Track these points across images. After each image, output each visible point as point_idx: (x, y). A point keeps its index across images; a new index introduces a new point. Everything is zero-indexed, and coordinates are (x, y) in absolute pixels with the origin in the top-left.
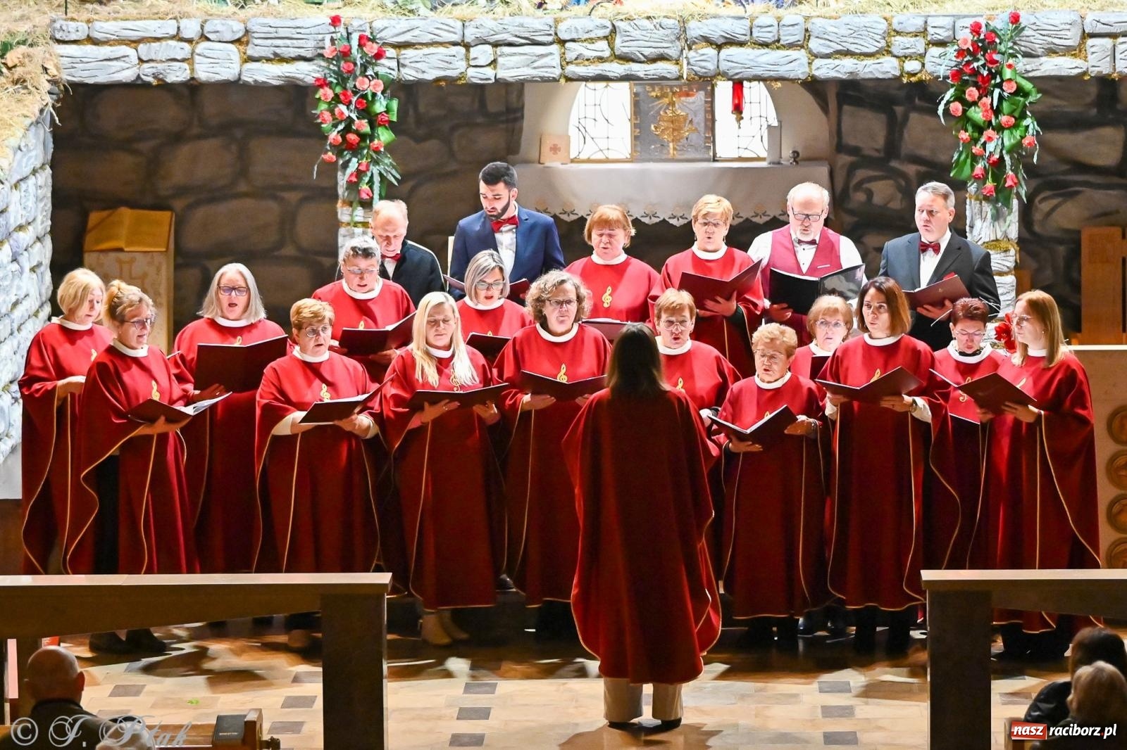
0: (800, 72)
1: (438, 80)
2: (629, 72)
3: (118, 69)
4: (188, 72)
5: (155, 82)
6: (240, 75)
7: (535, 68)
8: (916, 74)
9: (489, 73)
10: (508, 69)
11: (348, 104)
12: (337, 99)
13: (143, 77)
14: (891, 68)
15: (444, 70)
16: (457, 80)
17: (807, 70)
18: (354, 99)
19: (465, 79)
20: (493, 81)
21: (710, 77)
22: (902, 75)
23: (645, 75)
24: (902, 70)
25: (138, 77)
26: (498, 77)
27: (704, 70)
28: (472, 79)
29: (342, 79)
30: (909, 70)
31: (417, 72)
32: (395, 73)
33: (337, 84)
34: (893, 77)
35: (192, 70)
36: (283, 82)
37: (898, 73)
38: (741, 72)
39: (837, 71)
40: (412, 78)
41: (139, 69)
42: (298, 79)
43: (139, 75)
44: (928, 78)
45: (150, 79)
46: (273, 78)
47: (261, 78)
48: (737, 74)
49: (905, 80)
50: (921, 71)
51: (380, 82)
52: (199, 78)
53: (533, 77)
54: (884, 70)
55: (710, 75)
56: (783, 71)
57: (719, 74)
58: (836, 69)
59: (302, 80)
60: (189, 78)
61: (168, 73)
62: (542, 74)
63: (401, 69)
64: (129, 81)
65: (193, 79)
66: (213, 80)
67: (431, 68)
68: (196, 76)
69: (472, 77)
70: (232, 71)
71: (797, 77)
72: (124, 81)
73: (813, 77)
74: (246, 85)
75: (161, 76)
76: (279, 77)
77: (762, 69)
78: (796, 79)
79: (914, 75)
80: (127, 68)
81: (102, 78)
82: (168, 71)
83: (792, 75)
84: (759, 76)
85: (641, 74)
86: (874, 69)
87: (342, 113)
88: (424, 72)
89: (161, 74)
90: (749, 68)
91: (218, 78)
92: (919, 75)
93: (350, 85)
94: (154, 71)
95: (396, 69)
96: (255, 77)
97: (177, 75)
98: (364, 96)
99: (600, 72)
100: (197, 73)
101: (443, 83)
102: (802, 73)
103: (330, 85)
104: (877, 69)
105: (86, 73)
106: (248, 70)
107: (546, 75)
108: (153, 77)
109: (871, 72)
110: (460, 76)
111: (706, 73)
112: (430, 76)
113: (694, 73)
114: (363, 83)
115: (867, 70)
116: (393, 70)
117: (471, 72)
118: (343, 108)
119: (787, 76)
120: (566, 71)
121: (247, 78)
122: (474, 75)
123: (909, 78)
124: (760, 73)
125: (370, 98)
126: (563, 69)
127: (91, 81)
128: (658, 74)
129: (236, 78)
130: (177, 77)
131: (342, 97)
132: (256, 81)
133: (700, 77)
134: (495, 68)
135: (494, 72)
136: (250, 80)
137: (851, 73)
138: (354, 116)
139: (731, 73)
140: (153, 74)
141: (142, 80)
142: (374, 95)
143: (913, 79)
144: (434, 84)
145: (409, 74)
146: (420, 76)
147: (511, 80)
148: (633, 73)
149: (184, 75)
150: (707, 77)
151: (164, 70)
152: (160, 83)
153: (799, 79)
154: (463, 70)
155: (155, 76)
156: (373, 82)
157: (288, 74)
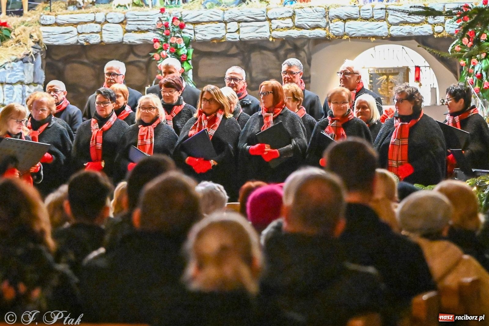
0: (383, 32)
1: (213, 39)
2: (302, 34)
3: (69, 37)
4: (100, 38)
5: (85, 44)
6: (123, 39)
7: (257, 33)
8: (441, 33)
9: (236, 35)
10: (245, 33)
11: (166, 50)
13: (79, 41)
14: (428, 30)
15: (215, 35)
16: (222, 39)
17: (387, 32)
18: (169, 48)
19: (225, 39)
20: (238, 39)
21: (341, 36)
22: (434, 34)
23: (309, 35)
24: (433, 30)
26: (240, 37)
27: (338, 33)
28: (228, 39)
29: (166, 40)
30: (437, 31)
31: (203, 36)
32: (193, 37)
34: (429, 35)
35: (101, 37)
36: (142, 42)
37: (432, 33)
38: (355, 33)
39: (402, 32)
40: (200, 39)
41: (78, 37)
42: (148, 40)
43: (78, 40)
44: (446, 35)
45: (83, 42)
46: (137, 40)
47: (132, 40)
48: (353, 34)
49: (435, 36)
50: (443, 31)
51: (182, 39)
52: (105, 41)
53: (257, 37)
54: (424, 31)
55: (341, 35)
56: (376, 32)
57: (345, 35)
58: (401, 31)
59: (150, 41)
60: (100, 41)
61: (91, 39)
62: (260, 36)
63: (196, 35)
64: (73, 43)
65: (102, 41)
66: (110, 42)
67: (209, 34)
68: (103, 40)
69: (228, 38)
70: (119, 37)
71: (382, 35)
72: (71, 43)
73: (390, 35)
75: (87, 41)
76: (140, 39)
77: (365, 31)
78: (382, 36)
79: (440, 33)
80: (73, 37)
81: (61, 42)
82: (90, 38)
83: (380, 34)
84: (364, 35)
85: (307, 35)
86: (420, 30)
88: (206, 36)
89: (87, 39)
90: (359, 31)
91: (113, 40)
92: (442, 33)
93: (169, 41)
94: (84, 38)
95: (193, 35)
96: (129, 40)
97: (95, 39)
99: (288, 34)
101: (215, 41)
102: (385, 33)
103: (160, 41)
104: (421, 30)
105: (54, 40)
106: (126, 36)
107: (263, 36)
108: (85, 41)
109: (418, 32)
110: (223, 37)
111: (338, 34)
112: (209, 37)
113: (333, 34)
114: (173, 40)
115: (416, 31)
116: (192, 35)
117: (228, 35)
119: (377, 35)
120: (272, 34)
121: (126, 41)
122: (230, 37)
123: (437, 35)
124: (364, 33)
126: (271, 33)
127: (57, 43)
128: (315, 35)
129: (121, 41)
130: (95, 40)
131: (164, 47)
132: (129, 42)
133: (336, 36)
134: (239, 33)
135: (239, 35)
136: (127, 41)
137: (409, 32)
139: (351, 33)
140: (84, 39)
143: (439, 35)
144: (211, 42)
145: (199, 37)
146: (204, 38)
147: (246, 39)
148: (303, 34)
149: (98, 40)
150: (339, 36)
152: (88, 44)
153: (384, 36)
154: (224, 35)
155: (85, 40)
156: (178, 39)
157: (144, 38)
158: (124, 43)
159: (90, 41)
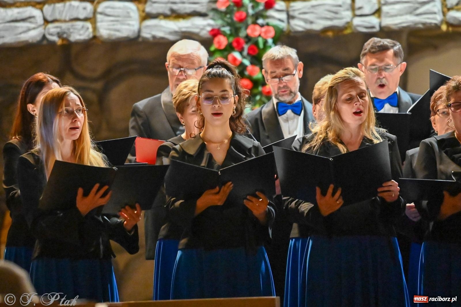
1: (326, 30)
3: (25, 29)
4: (91, 30)
5: (59, 42)
6: (139, 31)
7: (417, 15)
9: (374, 21)
10: (392, 17)
11: (241, 52)
12: (230, 48)
13: (48, 36)
15: (331, 20)
18: (246, 47)
19: (351, 29)
20: (378, 29)
25: (44, 37)
26: (382, 25)
28: (358, 28)
29: (235, 31)
31: (306, 23)
32: (286, 25)
33: (231, 35)
35: (95, 28)
36: (179, 37)
40: (301, 30)
41: (45, 29)
43: (44, 35)
45: (55, 38)
46: (171, 33)
47: (160, 34)
51: (271, 29)
52: (101, 36)
53: (416, 24)
59: (197, 35)
60: (91, 36)
61: (71, 32)
63: (291, 20)
64: (35, 41)
65: (95, 37)
66: (114, 38)
67: (318, 19)
68: (98, 34)
69: (358, 26)
70: (132, 28)
72: (30, 41)
74: (145, 41)
75: (65, 36)
80: (34, 28)
81: (8, 39)
82: (71, 30)
87: (235, 59)
88: (312, 23)
89: (65, 33)
91: (119, 35)
93: (242, 34)
94: (58, 30)
95: (286, 20)
96: (154, 33)
97: (80, 33)
98: (256, 43)
100: (99, 31)
101: (330, 34)
103: (224, 34)
106: (146, 26)
108: (59, 37)
110: (346, 26)
112: (318, 26)
114: (254, 30)
116: (283, 21)
117: (357, 22)
118: (236, 55)
120: (448, 17)
121: (146, 34)
122: (360, 24)
125: (261, 46)
129: (136, 35)
130: (80, 35)
131: (235, 45)
132: (154, 37)
134: (379, 16)
135: (378, 20)
136: (149, 36)
138: (247, 62)
140: (58, 33)
141: (48, 40)
142: (265, 42)
144: (322, 35)
145: (298, 25)
146: (309, 27)
149: (87, 33)
151: (69, 29)
152: (65, 42)
154: (349, 20)
155: (59, 35)
156: (263, 29)
157: (184, 30)
158: (140, 40)
159: (69, 36)
